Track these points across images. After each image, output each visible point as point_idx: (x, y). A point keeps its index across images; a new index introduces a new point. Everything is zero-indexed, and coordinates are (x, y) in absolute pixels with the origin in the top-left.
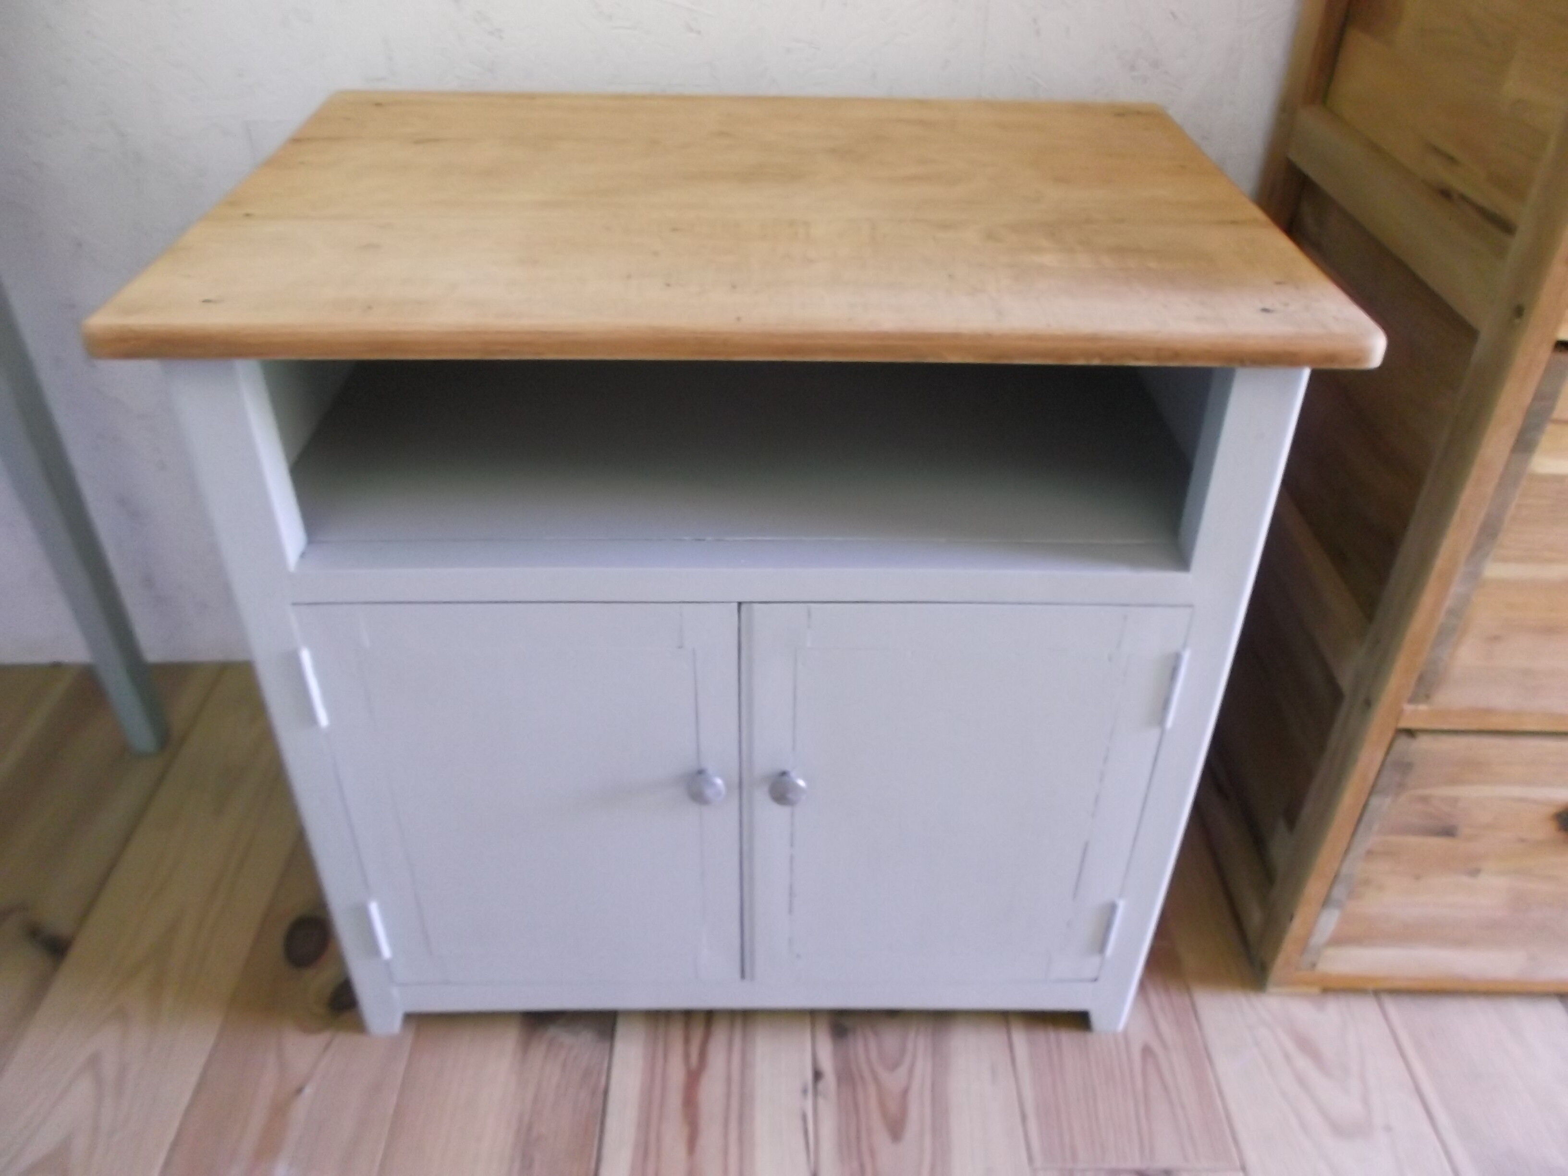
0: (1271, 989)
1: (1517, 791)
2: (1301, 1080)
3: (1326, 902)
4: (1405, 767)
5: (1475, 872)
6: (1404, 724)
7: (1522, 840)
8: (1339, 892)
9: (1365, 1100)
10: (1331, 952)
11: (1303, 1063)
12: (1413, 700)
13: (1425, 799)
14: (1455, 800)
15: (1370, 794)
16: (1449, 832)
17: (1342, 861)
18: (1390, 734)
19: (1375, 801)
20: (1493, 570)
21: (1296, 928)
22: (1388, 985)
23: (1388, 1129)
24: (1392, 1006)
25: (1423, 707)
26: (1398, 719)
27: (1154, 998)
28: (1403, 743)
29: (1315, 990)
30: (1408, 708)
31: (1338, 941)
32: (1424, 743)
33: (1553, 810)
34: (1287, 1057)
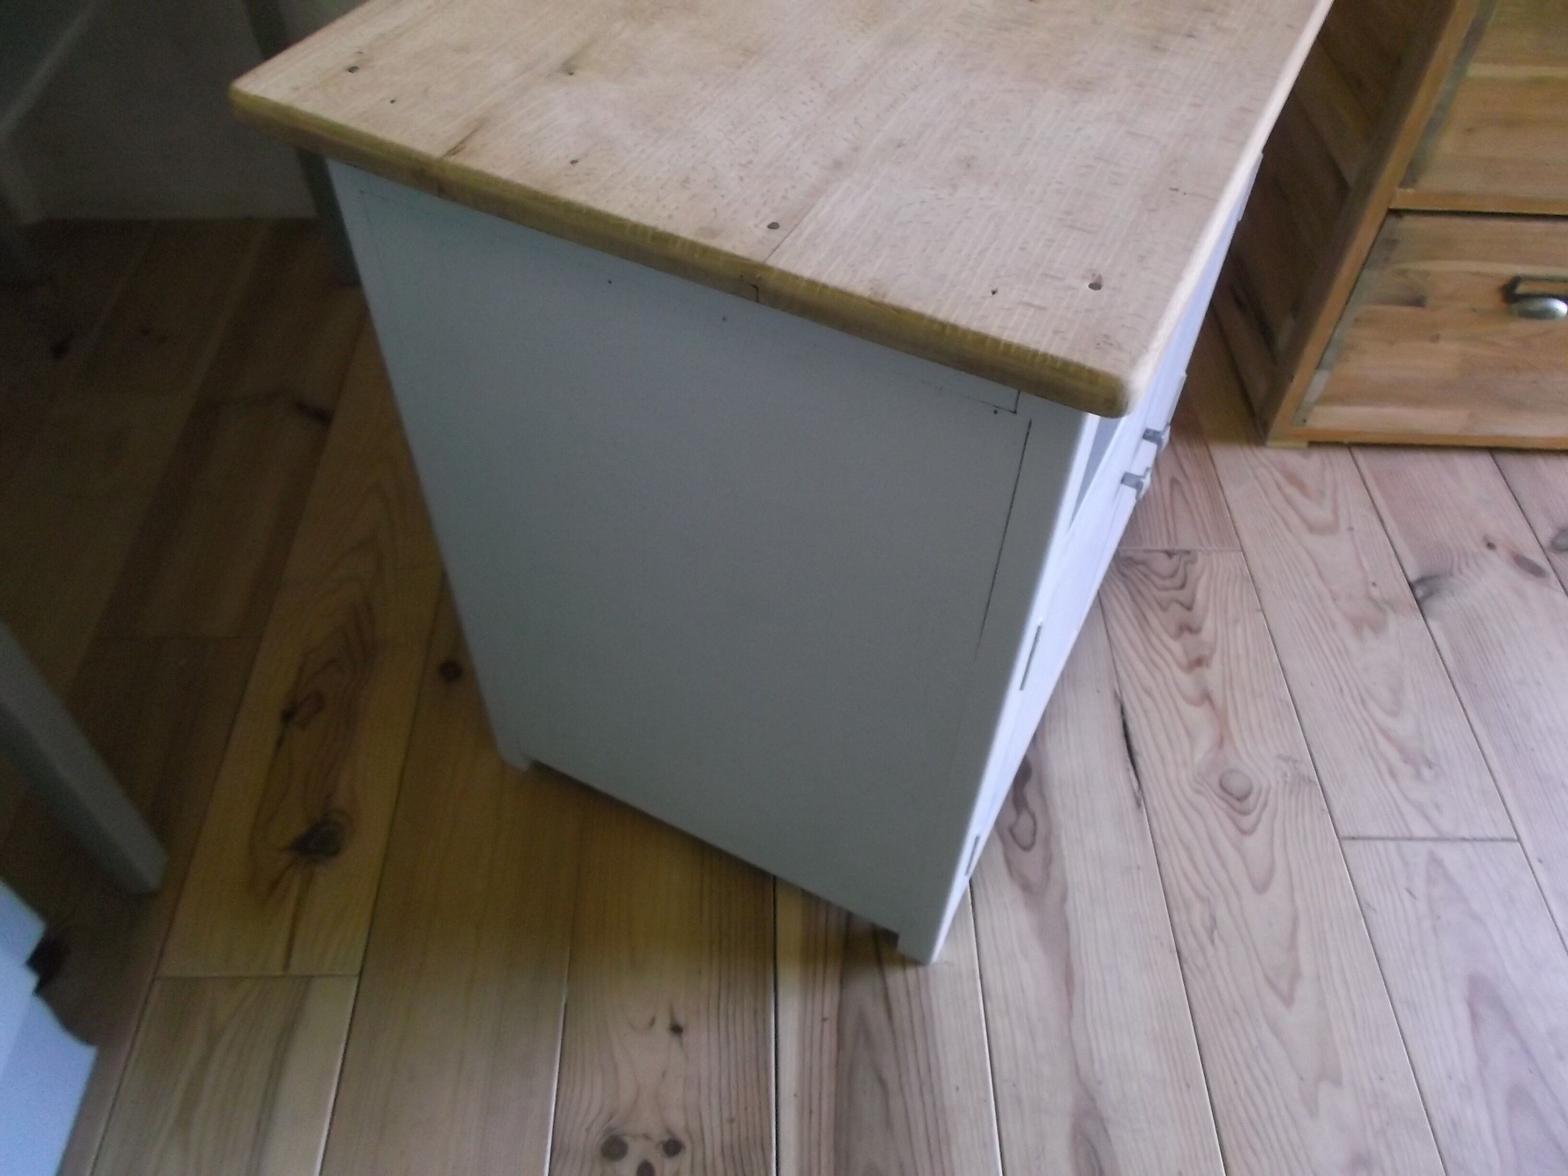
0: (1269, 443)
1: (1474, 266)
2: (1288, 500)
3: (1319, 366)
4: (1392, 243)
5: (1435, 339)
6: (1393, 206)
7: (1474, 310)
8: (1329, 356)
9: (1335, 512)
10: (1318, 410)
11: (1290, 490)
12: (1403, 184)
13: (1403, 273)
14: (1427, 274)
15: (1362, 269)
16: (1418, 302)
17: (1335, 328)
18: (1383, 213)
19: (1365, 273)
20: (1476, 70)
21: (1294, 387)
22: (1359, 439)
23: (1351, 529)
24: (1361, 456)
25: (1410, 191)
26: (1390, 202)
27: (1179, 449)
28: (1392, 221)
29: (1304, 445)
30: (1399, 191)
31: (1327, 399)
32: (1408, 222)
33: (1500, 283)
34: (1279, 487)
